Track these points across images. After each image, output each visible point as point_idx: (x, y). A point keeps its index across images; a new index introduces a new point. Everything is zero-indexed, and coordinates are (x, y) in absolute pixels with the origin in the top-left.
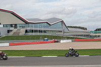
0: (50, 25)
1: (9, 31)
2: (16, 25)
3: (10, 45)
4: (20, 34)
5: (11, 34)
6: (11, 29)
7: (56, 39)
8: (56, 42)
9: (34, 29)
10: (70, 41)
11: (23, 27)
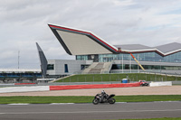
0: (163, 56)
1: (83, 67)
2: (97, 56)
4: (102, 72)
6: (88, 62)
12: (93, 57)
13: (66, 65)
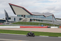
0: (45, 17)
1: (20, 19)
2: (25, 15)
3: (21, 27)
4: (27, 21)
5: (21, 21)
6: (22, 18)
7: (49, 26)
8: (48, 27)
9: (35, 19)
10: (57, 27)
11: (29, 17)
12: (23, 16)
13: (15, 18)
